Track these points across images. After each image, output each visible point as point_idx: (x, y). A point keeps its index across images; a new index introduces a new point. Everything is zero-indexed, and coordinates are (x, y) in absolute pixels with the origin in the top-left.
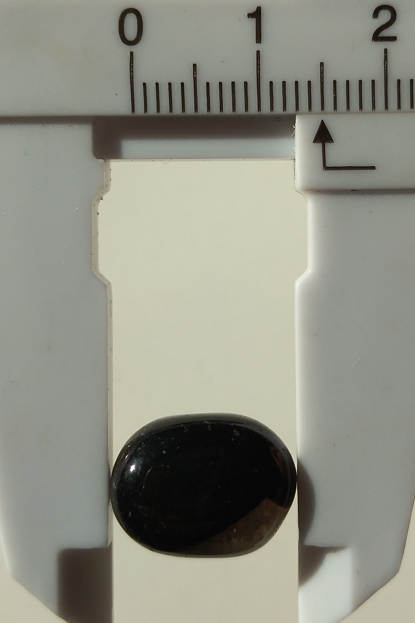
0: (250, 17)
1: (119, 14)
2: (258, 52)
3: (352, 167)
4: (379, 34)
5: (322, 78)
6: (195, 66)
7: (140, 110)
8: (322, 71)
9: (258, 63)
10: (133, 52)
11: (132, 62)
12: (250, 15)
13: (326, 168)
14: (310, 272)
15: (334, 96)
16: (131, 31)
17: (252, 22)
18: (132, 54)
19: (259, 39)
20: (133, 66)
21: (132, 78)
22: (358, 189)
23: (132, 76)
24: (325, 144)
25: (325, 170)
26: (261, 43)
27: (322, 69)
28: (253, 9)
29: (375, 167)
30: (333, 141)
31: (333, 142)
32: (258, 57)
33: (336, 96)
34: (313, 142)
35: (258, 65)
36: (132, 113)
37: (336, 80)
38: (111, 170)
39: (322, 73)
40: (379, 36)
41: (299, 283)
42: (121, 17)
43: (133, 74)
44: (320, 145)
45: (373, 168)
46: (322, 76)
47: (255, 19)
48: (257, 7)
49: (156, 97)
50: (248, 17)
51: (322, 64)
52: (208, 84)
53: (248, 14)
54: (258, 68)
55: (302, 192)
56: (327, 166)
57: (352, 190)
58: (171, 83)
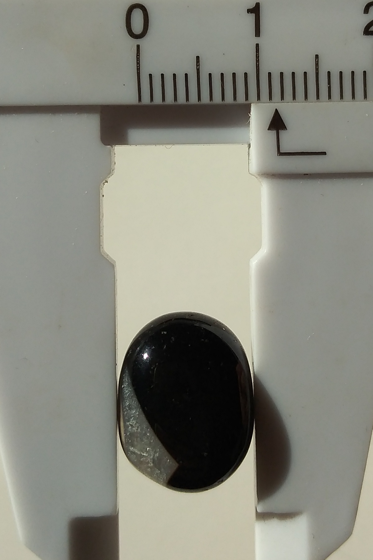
0: (250, 13)
1: (126, 9)
2: (257, 45)
3: (304, 152)
4: (369, 29)
5: (317, 69)
6: (198, 58)
7: (146, 100)
8: (317, 63)
9: (258, 56)
10: (139, 45)
11: (138, 54)
12: (249, 11)
13: (280, 154)
14: (265, 251)
15: (329, 86)
16: (138, 27)
17: (252, 16)
18: (138, 47)
19: (258, 33)
20: (139, 58)
21: (138, 69)
22: (310, 173)
23: (138, 68)
24: (278, 131)
25: (279, 155)
26: (259, 36)
27: (317, 61)
28: (252, 5)
29: (325, 152)
30: (286, 128)
31: (287, 130)
32: (258, 49)
33: (330, 86)
34: (268, 129)
35: (257, 57)
36: (139, 102)
37: (331, 72)
38: (115, 154)
39: (317, 64)
40: (370, 30)
41: (255, 262)
42: (128, 12)
43: (139, 66)
44: (274, 132)
45: (324, 153)
46: (317, 68)
47: (254, 14)
48: (256, 3)
49: (161, 87)
50: (248, 13)
51: (317, 56)
52: (210, 75)
53: (248, 10)
54: (257, 60)
55: (257, 176)
56: (281, 152)
57: (305, 174)
58: (175, 74)
